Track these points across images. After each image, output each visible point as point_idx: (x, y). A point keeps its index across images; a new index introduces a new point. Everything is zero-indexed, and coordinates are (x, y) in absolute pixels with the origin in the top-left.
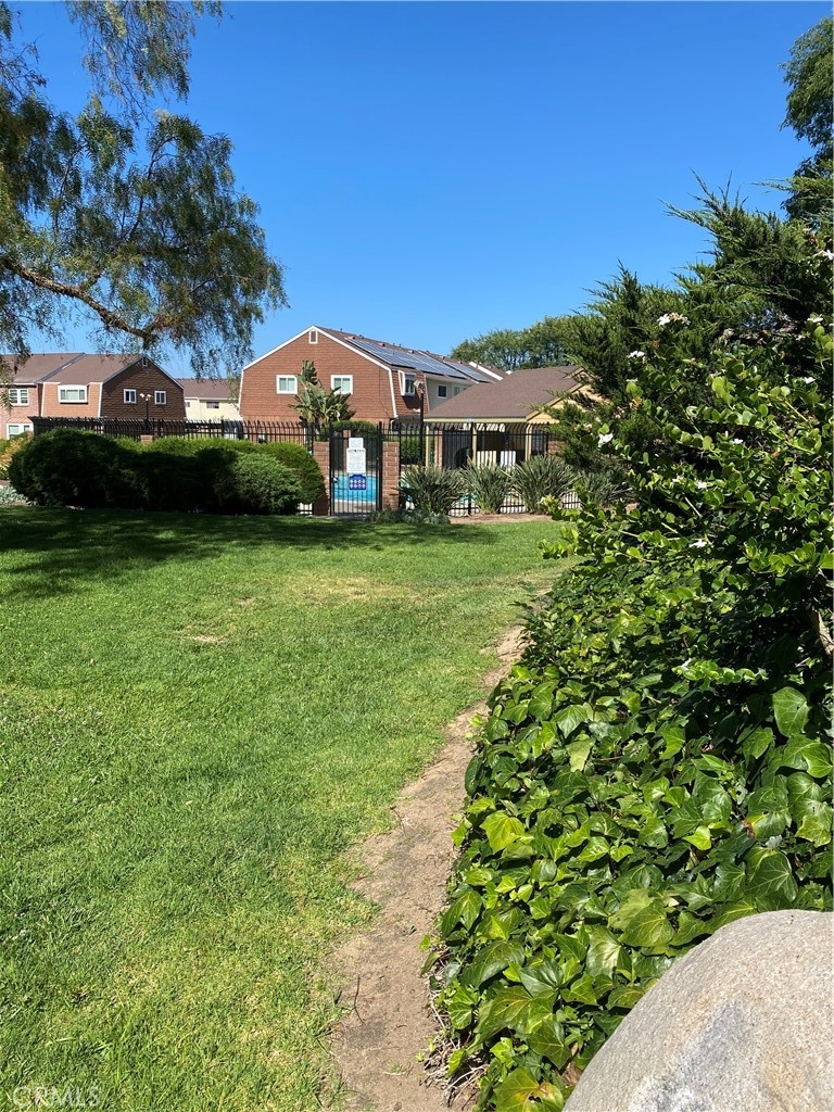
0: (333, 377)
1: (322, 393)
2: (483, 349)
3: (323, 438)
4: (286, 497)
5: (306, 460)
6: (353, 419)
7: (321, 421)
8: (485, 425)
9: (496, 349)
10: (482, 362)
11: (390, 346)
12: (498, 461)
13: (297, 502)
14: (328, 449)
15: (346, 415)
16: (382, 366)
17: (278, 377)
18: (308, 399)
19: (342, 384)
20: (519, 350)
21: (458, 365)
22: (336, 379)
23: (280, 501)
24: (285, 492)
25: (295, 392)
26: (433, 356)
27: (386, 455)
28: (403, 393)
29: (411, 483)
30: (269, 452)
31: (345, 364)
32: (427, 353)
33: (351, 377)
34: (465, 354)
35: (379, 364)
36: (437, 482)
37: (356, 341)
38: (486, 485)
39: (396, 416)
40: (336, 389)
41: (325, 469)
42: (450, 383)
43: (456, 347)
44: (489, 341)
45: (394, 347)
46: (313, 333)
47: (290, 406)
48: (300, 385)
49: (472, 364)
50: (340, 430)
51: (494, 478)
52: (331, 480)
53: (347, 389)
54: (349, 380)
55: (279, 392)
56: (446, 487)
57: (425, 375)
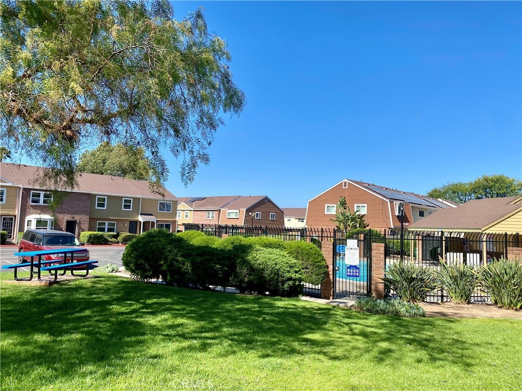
0: (356, 205)
1: (348, 214)
2: (445, 193)
8: (451, 233)
9: (454, 192)
10: (446, 199)
11: (390, 190)
12: (465, 261)
14: (332, 246)
15: (363, 225)
16: (384, 199)
17: (326, 205)
18: (341, 216)
19: (361, 209)
20: (468, 193)
21: (431, 200)
22: (357, 206)
25: (335, 213)
26: (416, 195)
27: (374, 252)
28: (397, 214)
29: (393, 275)
31: (362, 198)
32: (412, 193)
33: (366, 205)
34: (435, 195)
35: (382, 198)
36: (414, 276)
37: (369, 186)
38: (456, 280)
39: (392, 227)
40: (357, 212)
41: (329, 260)
42: (426, 209)
43: (430, 191)
44: (449, 188)
45: (392, 190)
46: (345, 183)
47: (332, 220)
48: (337, 209)
49: (439, 200)
51: (463, 275)
52: (334, 268)
53: (364, 211)
54: (364, 206)
55: (326, 213)
56: (422, 280)
57: (410, 204)
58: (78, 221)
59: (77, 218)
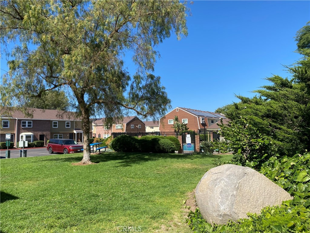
0: (182, 119)
1: (180, 124)
2: (224, 110)
3: (180, 135)
4: (172, 149)
5: (176, 140)
6: (188, 130)
7: (180, 131)
11: (197, 111)
13: (174, 150)
14: (181, 137)
15: (186, 129)
17: (169, 120)
18: (176, 125)
19: (185, 121)
21: (217, 114)
23: (170, 150)
24: (172, 148)
25: (173, 124)
26: (209, 112)
27: (196, 138)
28: (201, 123)
29: (203, 145)
30: (167, 138)
31: (186, 116)
33: (187, 119)
34: (219, 111)
35: (194, 115)
36: (209, 145)
37: (188, 110)
39: (200, 129)
40: (183, 122)
41: (181, 142)
42: (215, 119)
43: (216, 110)
46: (177, 109)
47: (172, 127)
48: (174, 122)
49: (221, 114)
50: (185, 133)
52: (183, 145)
55: (169, 124)
57: (207, 118)
58: (45, 135)
59: (45, 133)
